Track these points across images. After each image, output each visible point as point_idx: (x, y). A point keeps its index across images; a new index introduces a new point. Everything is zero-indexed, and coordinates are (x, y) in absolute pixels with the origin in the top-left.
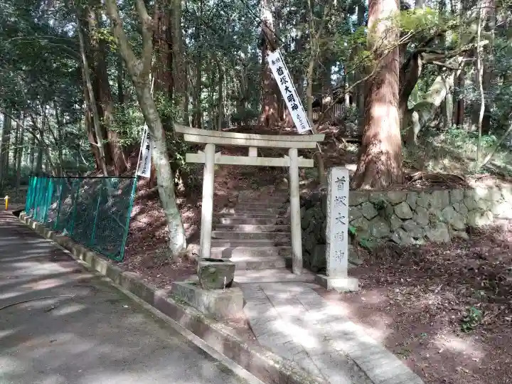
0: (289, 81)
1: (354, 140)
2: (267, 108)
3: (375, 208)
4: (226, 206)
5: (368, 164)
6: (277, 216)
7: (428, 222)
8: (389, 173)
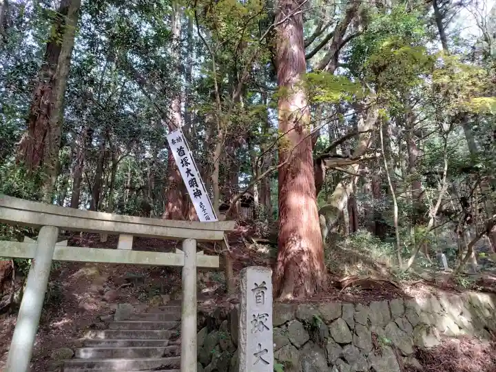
0: (191, 162)
1: (265, 240)
2: (170, 205)
3: (305, 328)
4: (93, 327)
5: (286, 266)
6: (167, 341)
7: (371, 346)
8: (313, 278)
